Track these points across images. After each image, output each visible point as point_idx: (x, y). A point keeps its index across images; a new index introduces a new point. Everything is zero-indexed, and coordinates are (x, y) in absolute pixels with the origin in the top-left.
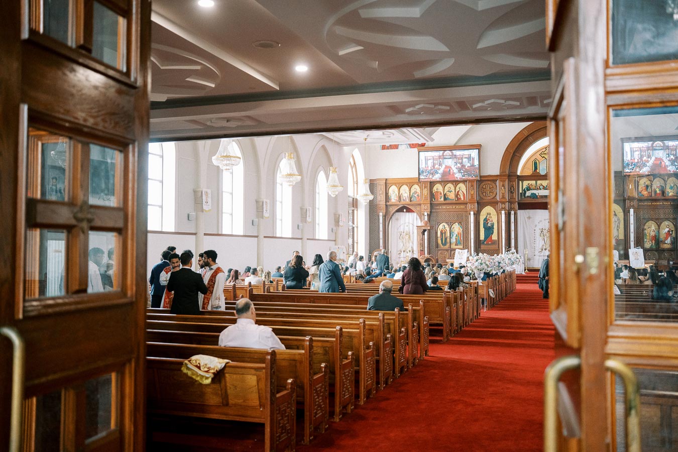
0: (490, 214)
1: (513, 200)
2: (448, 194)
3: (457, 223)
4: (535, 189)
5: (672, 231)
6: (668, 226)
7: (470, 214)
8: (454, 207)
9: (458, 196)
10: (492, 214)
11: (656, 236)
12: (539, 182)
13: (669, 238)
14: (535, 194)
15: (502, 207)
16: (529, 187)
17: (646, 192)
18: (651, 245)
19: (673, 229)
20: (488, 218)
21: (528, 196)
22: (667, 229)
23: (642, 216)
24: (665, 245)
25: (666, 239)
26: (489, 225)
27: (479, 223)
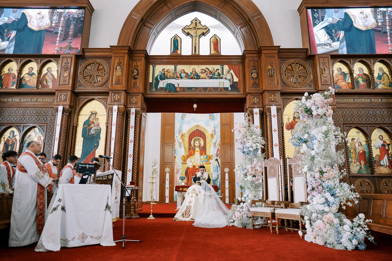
0: (96, 114)
1: (135, 90)
2: (27, 78)
3: (36, 129)
4: (173, 78)
5: (388, 145)
6: (381, 137)
7: (57, 110)
8: (35, 100)
9: (45, 81)
10: (99, 113)
11: (364, 152)
12: (180, 67)
13: (386, 157)
14: (173, 85)
15: (114, 99)
16: (164, 73)
17: (343, 83)
18: (358, 168)
19: (388, 142)
20: (91, 120)
21: (162, 88)
22: (382, 142)
23: (341, 119)
24: (382, 168)
25: (381, 157)
26: (92, 132)
27: (75, 128)
